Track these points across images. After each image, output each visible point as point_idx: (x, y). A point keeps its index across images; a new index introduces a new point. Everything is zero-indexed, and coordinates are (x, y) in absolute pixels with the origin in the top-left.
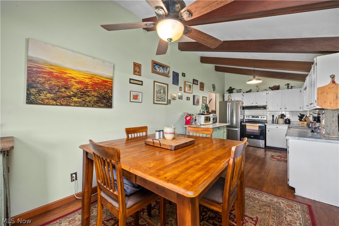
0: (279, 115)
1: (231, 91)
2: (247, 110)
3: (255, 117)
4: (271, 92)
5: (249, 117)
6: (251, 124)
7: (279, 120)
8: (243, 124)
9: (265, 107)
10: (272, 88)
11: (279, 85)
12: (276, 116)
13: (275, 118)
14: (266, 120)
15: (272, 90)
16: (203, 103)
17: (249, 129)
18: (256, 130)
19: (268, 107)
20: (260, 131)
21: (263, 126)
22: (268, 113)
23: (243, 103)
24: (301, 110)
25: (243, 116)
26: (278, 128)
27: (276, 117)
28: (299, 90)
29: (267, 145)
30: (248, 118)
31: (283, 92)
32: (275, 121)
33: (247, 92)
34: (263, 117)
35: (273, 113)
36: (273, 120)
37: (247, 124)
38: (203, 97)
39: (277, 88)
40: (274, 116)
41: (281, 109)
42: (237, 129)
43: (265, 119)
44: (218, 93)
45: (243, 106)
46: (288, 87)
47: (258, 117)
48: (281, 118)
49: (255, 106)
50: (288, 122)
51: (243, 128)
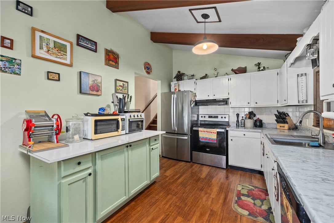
0: (246, 113)
1: (180, 77)
2: (203, 107)
3: (213, 118)
4: (234, 77)
5: (205, 117)
6: (205, 130)
7: (246, 121)
8: (194, 129)
9: (227, 101)
10: (236, 70)
11: (246, 67)
12: (242, 115)
13: (240, 118)
14: (228, 122)
15: (236, 73)
16: (116, 92)
17: (203, 138)
18: (213, 140)
19: (230, 101)
20: (219, 141)
21: (223, 132)
22: (231, 110)
23: (195, 96)
24: (279, 105)
25: (196, 116)
26: (246, 136)
27: (243, 117)
28: (275, 71)
29: (229, 164)
30: (203, 119)
31: (252, 75)
32: (240, 123)
33: (201, 78)
34: (224, 118)
35: (237, 111)
36: (238, 121)
37: (200, 129)
38: (116, 80)
39: (243, 70)
40: (240, 115)
41: (249, 104)
42: (186, 138)
43: (227, 120)
44: (159, 80)
45: (196, 101)
46: (259, 68)
47: (217, 117)
48: (250, 118)
49: (213, 100)
50: (259, 124)
51: (195, 135)
